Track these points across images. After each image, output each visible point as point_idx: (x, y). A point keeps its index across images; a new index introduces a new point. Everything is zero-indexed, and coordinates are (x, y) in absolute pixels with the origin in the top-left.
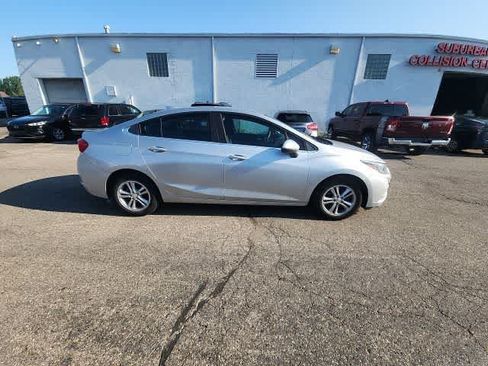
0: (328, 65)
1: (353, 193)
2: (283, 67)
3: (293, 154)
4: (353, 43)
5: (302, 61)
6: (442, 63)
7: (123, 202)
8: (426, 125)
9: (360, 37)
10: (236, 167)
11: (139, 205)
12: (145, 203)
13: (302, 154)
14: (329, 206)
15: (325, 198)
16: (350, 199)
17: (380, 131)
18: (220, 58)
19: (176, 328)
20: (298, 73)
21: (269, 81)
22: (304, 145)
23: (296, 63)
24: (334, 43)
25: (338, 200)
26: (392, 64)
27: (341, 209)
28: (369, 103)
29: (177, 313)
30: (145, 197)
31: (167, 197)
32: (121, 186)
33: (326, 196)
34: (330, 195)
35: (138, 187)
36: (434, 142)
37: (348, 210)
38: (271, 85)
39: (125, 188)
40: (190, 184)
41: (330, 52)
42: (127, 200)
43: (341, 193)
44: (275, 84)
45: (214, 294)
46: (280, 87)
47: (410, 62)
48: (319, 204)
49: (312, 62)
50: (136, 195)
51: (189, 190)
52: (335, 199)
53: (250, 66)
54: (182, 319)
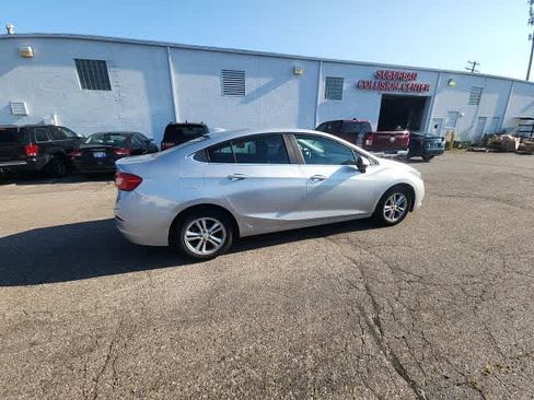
0: (293, 86)
2: (251, 84)
4: (314, 66)
5: (269, 79)
6: (381, 87)
8: (393, 139)
9: (318, 61)
18: (180, 71)
20: (267, 92)
23: (263, 81)
24: (297, 64)
26: (345, 86)
38: (240, 103)
41: (294, 72)
44: (244, 102)
46: (248, 105)
47: (358, 86)
49: (278, 81)
53: (216, 82)
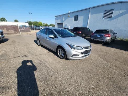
1: (63, 52)
12: (39, 44)
13: (55, 38)
21: (108, 19)
32: (38, 40)
33: (59, 51)
37: (63, 57)
38: (109, 21)
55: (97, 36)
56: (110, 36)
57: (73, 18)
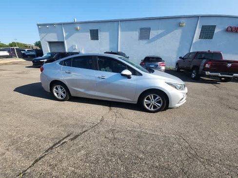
0: (178, 33)
1: (161, 99)
2: (153, 34)
3: (129, 77)
4: (194, 20)
5: (163, 31)
7: (56, 94)
8: (230, 65)
9: (198, 17)
10: (101, 82)
11: (62, 96)
12: (64, 96)
13: (133, 77)
14: (148, 105)
15: (146, 100)
16: (159, 102)
17: (201, 68)
18: (122, 31)
19: (47, 151)
20: (161, 37)
22: (135, 72)
23: (160, 32)
24: (182, 20)
25: (153, 102)
26: (216, 31)
27: (155, 107)
28: (198, 52)
29: (51, 145)
30: (64, 93)
31: (73, 94)
32: (55, 87)
33: (147, 99)
34: (148, 99)
35: (61, 89)
36: (235, 75)
37: (158, 108)
38: (146, 43)
39: (57, 89)
40: (81, 88)
41: (180, 25)
42: (58, 94)
43: (154, 98)
44: (149, 43)
45: (72, 139)
46: (151, 44)
47: (227, 30)
48: (143, 104)
50: (61, 92)
51: (81, 91)
52: (151, 102)
53: (136, 34)
54: (51, 148)
55: (151, 66)
56: (165, 66)
57: (89, 34)
